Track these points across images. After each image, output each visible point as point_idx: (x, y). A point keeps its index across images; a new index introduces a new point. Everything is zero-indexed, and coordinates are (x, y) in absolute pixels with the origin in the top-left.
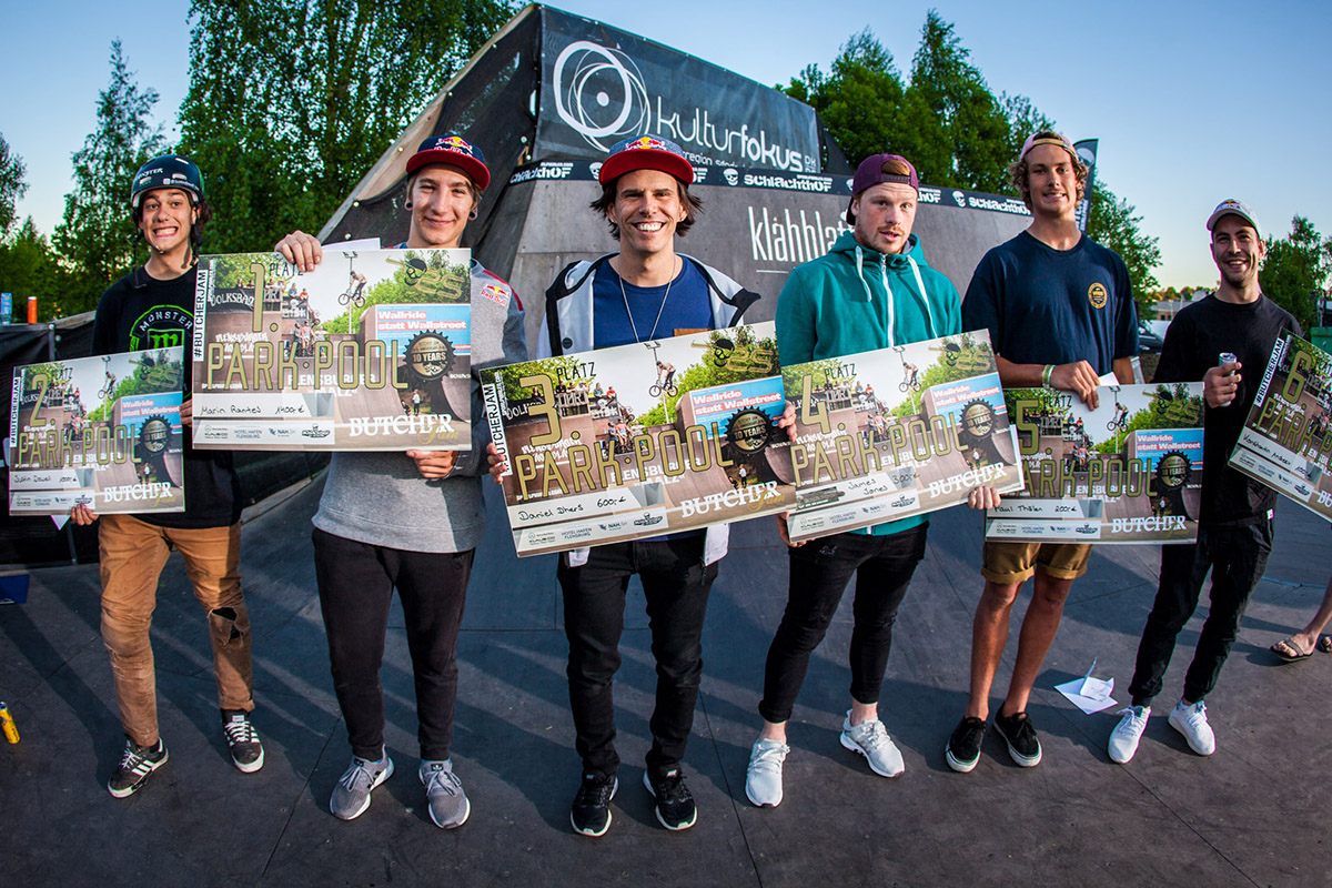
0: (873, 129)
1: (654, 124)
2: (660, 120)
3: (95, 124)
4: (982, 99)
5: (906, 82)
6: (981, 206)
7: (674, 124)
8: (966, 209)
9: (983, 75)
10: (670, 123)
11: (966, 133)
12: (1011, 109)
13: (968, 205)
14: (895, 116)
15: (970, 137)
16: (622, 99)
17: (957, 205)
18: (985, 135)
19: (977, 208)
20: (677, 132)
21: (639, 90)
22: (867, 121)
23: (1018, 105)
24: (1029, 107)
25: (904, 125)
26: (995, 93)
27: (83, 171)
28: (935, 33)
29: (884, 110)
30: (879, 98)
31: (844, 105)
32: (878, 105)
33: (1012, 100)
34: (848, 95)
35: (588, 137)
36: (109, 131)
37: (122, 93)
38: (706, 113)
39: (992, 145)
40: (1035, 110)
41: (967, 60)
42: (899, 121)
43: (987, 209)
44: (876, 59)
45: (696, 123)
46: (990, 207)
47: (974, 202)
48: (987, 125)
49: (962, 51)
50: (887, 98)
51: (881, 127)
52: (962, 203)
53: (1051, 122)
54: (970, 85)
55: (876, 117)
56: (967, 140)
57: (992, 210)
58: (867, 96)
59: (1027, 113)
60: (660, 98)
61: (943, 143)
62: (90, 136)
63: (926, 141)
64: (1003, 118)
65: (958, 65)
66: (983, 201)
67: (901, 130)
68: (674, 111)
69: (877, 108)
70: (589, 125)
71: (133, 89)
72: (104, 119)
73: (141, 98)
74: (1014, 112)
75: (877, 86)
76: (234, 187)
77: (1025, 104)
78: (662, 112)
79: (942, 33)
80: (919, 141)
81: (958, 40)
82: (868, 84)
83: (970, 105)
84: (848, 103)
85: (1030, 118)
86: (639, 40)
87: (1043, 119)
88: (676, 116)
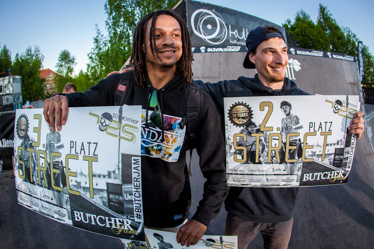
0: (307, 36)
1: (228, 34)
2: (231, 32)
3: (94, 45)
4: (337, 28)
5: (316, 23)
6: (337, 58)
7: (236, 33)
8: (332, 59)
9: (336, 21)
10: (234, 33)
11: (333, 38)
12: (345, 31)
13: (332, 57)
14: (313, 32)
15: (334, 39)
16: (216, 26)
17: (328, 57)
18: (339, 38)
19: (335, 58)
20: (237, 36)
21: (222, 23)
22: (306, 34)
23: (347, 30)
24: (350, 30)
25: (316, 35)
26: (340, 27)
27: (91, 58)
28: (322, 10)
29: (310, 31)
30: (309, 27)
31: (299, 29)
32: (308, 29)
33: (345, 28)
34: (300, 26)
35: (205, 39)
36: (97, 47)
37: (100, 36)
38: (247, 30)
39: (341, 42)
40: (351, 31)
41: (332, 17)
42: (315, 34)
43: (339, 59)
44: (305, 17)
45: (243, 33)
46: (340, 58)
47: (334, 56)
48: (339, 36)
49: (331, 14)
50: (311, 27)
51: (310, 36)
52: (330, 57)
53: (356, 35)
54: (333, 24)
55: (308, 33)
56: (334, 40)
57: (341, 59)
58: (305, 27)
59: (349, 32)
60: (230, 26)
61: (327, 41)
62: (92, 49)
63: (322, 39)
64: (343, 34)
65: (330, 18)
66: (337, 56)
67: (315, 36)
68: (235, 29)
69: (309, 30)
70: (205, 35)
71: (103, 35)
72: (95, 44)
73: (105, 37)
74: (346, 32)
75: (308, 24)
76: (118, 61)
77: (348, 30)
78: (231, 30)
79: (324, 10)
80: (321, 39)
81: (329, 11)
82: (305, 23)
83: (334, 30)
84: (300, 28)
85: (350, 34)
86: (221, 8)
87: (354, 34)
88: (236, 31)
